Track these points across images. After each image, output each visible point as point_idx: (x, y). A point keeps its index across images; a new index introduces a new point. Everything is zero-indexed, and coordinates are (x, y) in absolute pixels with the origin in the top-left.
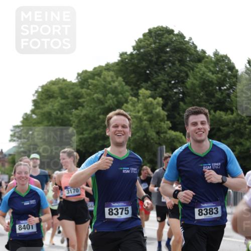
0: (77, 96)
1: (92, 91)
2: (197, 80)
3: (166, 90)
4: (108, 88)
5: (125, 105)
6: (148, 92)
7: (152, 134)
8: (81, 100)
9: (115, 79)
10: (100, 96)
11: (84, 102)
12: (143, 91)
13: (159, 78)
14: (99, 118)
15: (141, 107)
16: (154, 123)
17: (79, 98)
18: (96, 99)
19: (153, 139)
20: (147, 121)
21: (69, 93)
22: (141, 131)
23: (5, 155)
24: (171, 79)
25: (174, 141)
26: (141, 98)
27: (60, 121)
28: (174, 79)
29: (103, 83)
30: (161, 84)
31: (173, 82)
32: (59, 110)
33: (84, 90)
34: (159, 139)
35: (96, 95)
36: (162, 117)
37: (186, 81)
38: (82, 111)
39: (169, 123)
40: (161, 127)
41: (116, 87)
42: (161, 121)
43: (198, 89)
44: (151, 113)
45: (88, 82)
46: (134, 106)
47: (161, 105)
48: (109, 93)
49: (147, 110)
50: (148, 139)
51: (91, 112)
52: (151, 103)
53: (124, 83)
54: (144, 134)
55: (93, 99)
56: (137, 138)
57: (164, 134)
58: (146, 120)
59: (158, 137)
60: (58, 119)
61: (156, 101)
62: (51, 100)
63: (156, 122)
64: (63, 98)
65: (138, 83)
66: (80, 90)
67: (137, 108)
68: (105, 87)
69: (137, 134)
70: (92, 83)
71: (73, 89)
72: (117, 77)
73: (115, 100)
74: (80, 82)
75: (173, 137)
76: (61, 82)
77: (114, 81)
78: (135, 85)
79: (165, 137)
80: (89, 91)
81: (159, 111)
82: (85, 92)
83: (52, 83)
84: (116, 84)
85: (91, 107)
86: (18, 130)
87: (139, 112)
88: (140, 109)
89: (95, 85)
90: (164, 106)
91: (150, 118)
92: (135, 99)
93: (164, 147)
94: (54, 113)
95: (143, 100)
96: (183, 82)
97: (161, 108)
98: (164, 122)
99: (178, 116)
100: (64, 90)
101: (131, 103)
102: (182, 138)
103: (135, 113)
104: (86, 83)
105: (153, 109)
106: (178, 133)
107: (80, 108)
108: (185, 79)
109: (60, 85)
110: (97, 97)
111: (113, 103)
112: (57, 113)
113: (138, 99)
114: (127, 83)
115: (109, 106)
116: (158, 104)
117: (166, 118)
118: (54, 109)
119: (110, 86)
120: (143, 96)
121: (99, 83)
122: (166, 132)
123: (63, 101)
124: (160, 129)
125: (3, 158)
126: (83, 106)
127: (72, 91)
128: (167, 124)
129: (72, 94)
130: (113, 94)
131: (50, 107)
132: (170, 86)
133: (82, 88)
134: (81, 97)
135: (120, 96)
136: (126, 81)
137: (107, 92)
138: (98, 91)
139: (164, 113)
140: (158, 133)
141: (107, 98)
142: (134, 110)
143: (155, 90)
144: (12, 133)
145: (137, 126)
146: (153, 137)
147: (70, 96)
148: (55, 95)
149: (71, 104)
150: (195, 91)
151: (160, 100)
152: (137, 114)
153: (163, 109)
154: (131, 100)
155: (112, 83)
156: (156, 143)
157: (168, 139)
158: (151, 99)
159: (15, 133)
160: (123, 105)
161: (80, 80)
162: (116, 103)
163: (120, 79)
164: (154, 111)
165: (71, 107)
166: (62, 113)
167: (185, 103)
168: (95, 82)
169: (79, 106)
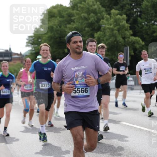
0: (70, 15)
1: (80, 12)
2: (149, 3)
3: (129, 10)
4: (90, 9)
5: (102, 20)
6: (117, 12)
7: (120, 39)
8: (73, 18)
9: (95, 3)
10: (86, 15)
11: (75, 19)
12: (113, 11)
13: (124, 2)
14: (85, 30)
15: (112, 21)
16: (121, 32)
17: (72, 17)
18: (83, 17)
19: (120, 42)
20: (117, 30)
21: (64, 14)
22: (112, 38)
23: (23, 56)
24: (132, 3)
25: (135, 44)
26: (112, 15)
27: (59, 32)
28: (134, 3)
29: (87, 6)
30: (126, 6)
31: (133, 5)
32: (58, 25)
33: (75, 11)
34: (125, 42)
35: (83, 15)
36: (126, 28)
37: (142, 3)
38: (73, 25)
39: (131, 32)
40: (126, 34)
41: (95, 9)
42: (126, 30)
43: (149, 9)
44: (119, 25)
45: (77, 6)
46: (108, 21)
47: (126, 20)
48: (91, 13)
49: (117, 23)
50: (117, 42)
51: (79, 26)
52: (119, 19)
53: (100, 6)
54: (115, 39)
55: (81, 17)
56: (110, 42)
57: (128, 39)
58: (115, 30)
59: (124, 41)
60: (58, 30)
61: (122, 17)
62: (53, 18)
63: (122, 31)
64: (60, 17)
65: (111, 6)
66: (72, 11)
67: (109, 22)
68: (88, 9)
69: (110, 40)
70: (80, 7)
71: (67, 11)
72: (96, 3)
73: (95, 17)
74: (72, 6)
75: (134, 41)
76: (59, 6)
77: (94, 5)
78: (108, 7)
79: (128, 40)
80: (78, 12)
81: (124, 24)
82: (76, 12)
83: (54, 7)
84: (96, 7)
85: (80, 22)
86: (31, 39)
87: (111, 25)
88: (112, 23)
89: (82, 8)
90: (127, 21)
91: (118, 28)
92: (108, 16)
93: (128, 47)
94: (55, 27)
95: (114, 17)
96: (140, 5)
97: (125, 22)
98: (128, 31)
99: (137, 27)
100: (61, 12)
101: (105, 19)
102: (140, 41)
103: (108, 25)
104: (75, 7)
105: (120, 22)
106: (137, 38)
107: (72, 23)
108: (141, 2)
109: (59, 9)
110: (84, 16)
111: (94, 19)
112: (57, 27)
113: (110, 17)
114: (103, 6)
115: (91, 22)
116: (123, 19)
117: (129, 29)
118: (55, 25)
119: (91, 8)
120: (114, 14)
121: (84, 6)
122: (129, 38)
123: (61, 19)
124: (125, 35)
125: (22, 57)
126: (74, 22)
127: (66, 13)
128: (130, 32)
129: (67, 14)
130: (94, 13)
131: (53, 23)
132: (131, 7)
133: (73, 10)
134: (73, 16)
135: (99, 15)
136: (102, 4)
137: (90, 12)
138: (84, 11)
139: (127, 25)
140: (124, 38)
141: (90, 16)
142: (108, 24)
143: (122, 10)
144: (27, 41)
145: (110, 34)
146: (120, 41)
147: (65, 16)
148: (55, 15)
149: (66, 21)
150: (148, 10)
151: (124, 16)
152: (110, 26)
153: (127, 23)
154: (106, 17)
155: (93, 6)
156: (123, 45)
157: (130, 42)
158: (119, 16)
159: (29, 41)
160: (100, 20)
161: (72, 5)
162: (96, 19)
163: (98, 3)
164: (121, 24)
165: (66, 23)
166: (60, 27)
167: (141, 18)
168: (82, 6)
169: (72, 22)
